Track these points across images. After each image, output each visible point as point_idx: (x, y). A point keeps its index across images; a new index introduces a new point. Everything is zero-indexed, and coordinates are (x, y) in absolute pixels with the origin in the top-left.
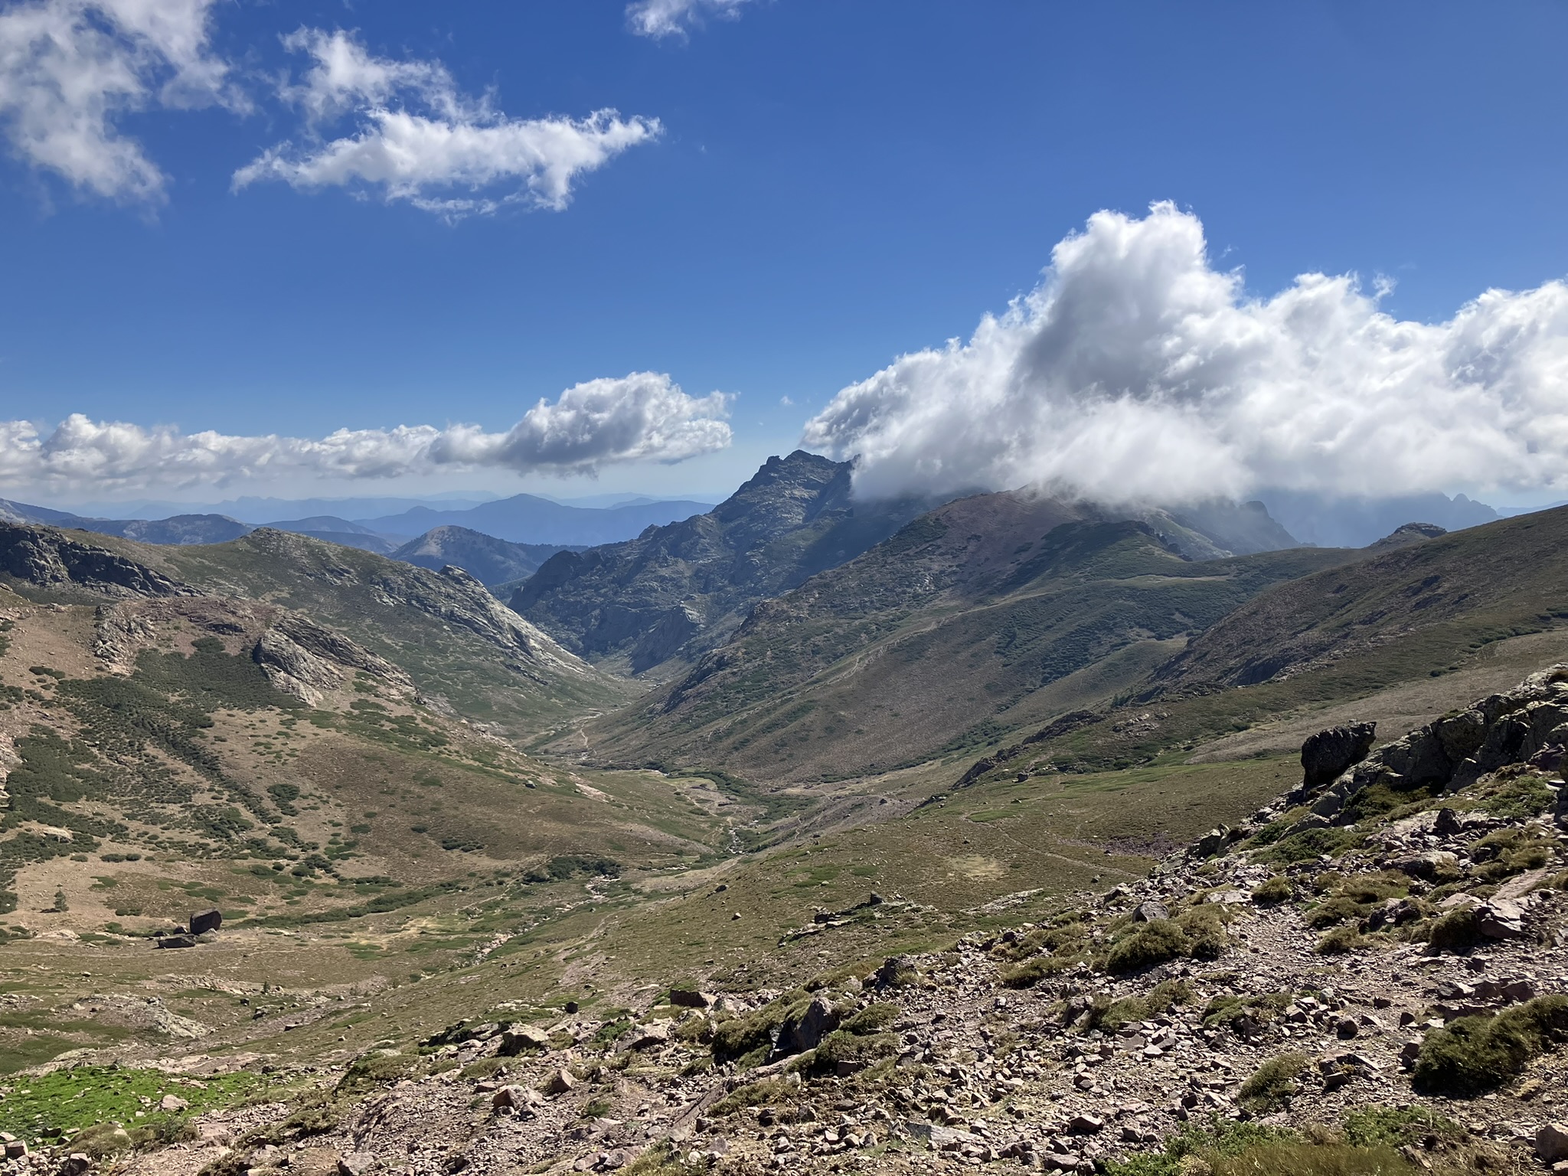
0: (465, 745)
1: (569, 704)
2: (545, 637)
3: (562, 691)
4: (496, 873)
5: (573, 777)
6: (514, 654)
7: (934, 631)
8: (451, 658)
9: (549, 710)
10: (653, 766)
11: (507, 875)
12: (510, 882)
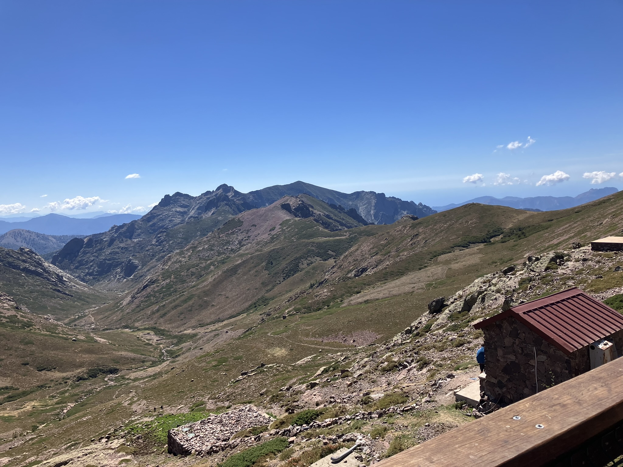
0: (42, 325)
1: (83, 304)
2: (70, 276)
3: (80, 299)
4: (63, 378)
5: (92, 335)
6: (56, 285)
7: (240, 263)
8: (27, 288)
9: (74, 307)
10: (126, 327)
11: (68, 379)
12: (70, 382)
